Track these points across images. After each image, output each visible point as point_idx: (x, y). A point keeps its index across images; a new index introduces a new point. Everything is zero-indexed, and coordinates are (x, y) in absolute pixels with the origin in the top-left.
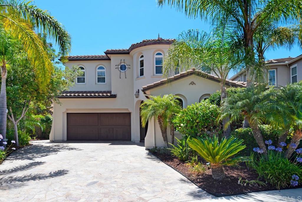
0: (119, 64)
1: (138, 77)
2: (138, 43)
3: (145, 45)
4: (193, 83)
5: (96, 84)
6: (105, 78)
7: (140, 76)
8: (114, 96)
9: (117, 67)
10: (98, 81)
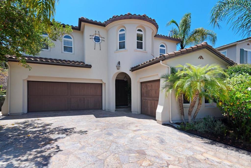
0: (94, 35)
1: (117, 50)
2: (122, 15)
3: (130, 18)
4: (201, 57)
5: (62, 52)
6: (72, 47)
7: (119, 49)
8: (89, 66)
9: (91, 37)
10: (65, 50)
